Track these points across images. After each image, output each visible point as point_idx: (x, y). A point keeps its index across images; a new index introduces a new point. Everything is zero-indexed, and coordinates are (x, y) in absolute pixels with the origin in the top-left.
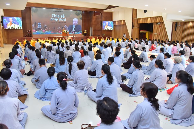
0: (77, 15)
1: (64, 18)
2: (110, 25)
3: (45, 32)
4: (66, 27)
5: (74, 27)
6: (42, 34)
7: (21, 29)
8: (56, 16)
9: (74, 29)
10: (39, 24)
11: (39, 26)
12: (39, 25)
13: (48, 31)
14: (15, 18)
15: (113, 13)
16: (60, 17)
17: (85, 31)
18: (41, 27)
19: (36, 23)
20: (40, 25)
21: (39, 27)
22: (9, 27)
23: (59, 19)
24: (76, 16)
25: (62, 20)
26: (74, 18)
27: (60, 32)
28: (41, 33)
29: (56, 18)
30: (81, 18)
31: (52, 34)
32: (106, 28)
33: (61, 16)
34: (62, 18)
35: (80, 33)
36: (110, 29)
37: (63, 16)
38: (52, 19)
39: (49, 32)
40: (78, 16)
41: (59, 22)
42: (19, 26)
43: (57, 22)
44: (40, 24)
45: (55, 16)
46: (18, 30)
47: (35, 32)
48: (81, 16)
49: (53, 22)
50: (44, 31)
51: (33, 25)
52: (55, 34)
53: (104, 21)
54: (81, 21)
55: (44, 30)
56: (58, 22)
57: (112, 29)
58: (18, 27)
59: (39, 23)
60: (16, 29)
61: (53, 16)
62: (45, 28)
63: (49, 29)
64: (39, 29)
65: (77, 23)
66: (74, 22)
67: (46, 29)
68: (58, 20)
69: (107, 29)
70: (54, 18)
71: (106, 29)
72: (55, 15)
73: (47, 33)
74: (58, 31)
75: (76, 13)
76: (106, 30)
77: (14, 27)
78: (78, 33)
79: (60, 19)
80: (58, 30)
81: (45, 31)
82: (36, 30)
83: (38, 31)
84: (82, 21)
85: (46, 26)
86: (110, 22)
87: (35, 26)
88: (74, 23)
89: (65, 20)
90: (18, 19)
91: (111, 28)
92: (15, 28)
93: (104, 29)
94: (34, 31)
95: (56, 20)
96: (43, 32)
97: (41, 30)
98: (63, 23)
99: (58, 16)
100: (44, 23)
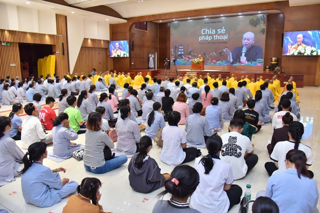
0: (254, 23)
1: (223, 35)
2: (310, 42)
3: (188, 61)
4: (227, 51)
5: (244, 50)
6: (183, 64)
7: (127, 57)
8: (210, 32)
9: (243, 54)
10: (180, 47)
12: (180, 50)
14: (121, 41)
16: (217, 32)
17: (274, 59)
18: (182, 53)
19: (176, 47)
20: (182, 50)
21: (180, 53)
22: (114, 54)
23: (215, 36)
24: (250, 27)
25: (221, 38)
26: (244, 33)
27: (214, 61)
29: (209, 35)
30: (263, 31)
33: (218, 30)
34: (221, 34)
35: (259, 65)
36: (308, 53)
37: (223, 31)
38: (201, 39)
40: (255, 26)
41: (213, 42)
42: (125, 53)
43: (209, 43)
44: (182, 47)
45: (207, 31)
46: (124, 58)
48: (263, 26)
49: (203, 43)
50: (188, 59)
51: (172, 50)
54: (263, 37)
55: (188, 57)
57: (314, 54)
58: (124, 55)
59: (181, 46)
60: (122, 58)
61: (204, 32)
62: (190, 54)
64: (181, 55)
65: (251, 42)
66: (246, 41)
67: (190, 57)
68: (213, 38)
69: (299, 53)
70: (205, 35)
72: (206, 31)
75: (250, 21)
76: (293, 56)
77: (119, 55)
78: (252, 65)
79: (216, 37)
80: (211, 57)
81: (190, 59)
85: (191, 51)
86: (310, 32)
87: (175, 52)
88: (244, 42)
89: (225, 37)
90: (124, 43)
91: (314, 49)
92: (121, 56)
95: (209, 38)
96: (185, 61)
97: (182, 58)
98: (221, 43)
99: (212, 31)
100: (188, 46)
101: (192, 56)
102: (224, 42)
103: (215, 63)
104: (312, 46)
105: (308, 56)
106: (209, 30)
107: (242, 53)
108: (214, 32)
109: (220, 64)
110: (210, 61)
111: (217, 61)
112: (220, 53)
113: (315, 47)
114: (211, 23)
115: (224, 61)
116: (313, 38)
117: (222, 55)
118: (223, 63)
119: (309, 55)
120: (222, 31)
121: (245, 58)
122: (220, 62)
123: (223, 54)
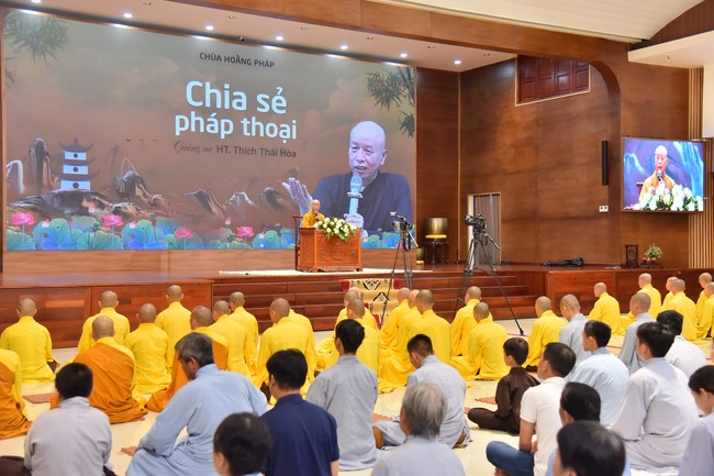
0: (383, 93)
1: (279, 120)
2: (679, 172)
3: (118, 229)
4: (295, 189)
5: (356, 188)
6: (91, 247)
8: (223, 98)
9: (354, 204)
10: (69, 156)
11: (69, 177)
12: (68, 170)
13: (144, 223)
15: (700, 71)
16: (252, 103)
17: (437, 223)
18: (85, 186)
19: (41, 153)
20: (83, 170)
21: (67, 186)
23: (245, 122)
24: (371, 102)
25: (269, 131)
26: (354, 122)
27: (247, 231)
28: (82, 243)
29: (223, 114)
30: (408, 123)
31: (180, 247)
32: (646, 200)
33: (260, 98)
36: (677, 206)
37: (279, 103)
38: (183, 125)
39: (159, 231)
40: (386, 101)
41: (238, 147)
43: (223, 148)
44: (82, 156)
45: (213, 96)
47: (28, 229)
48: (407, 106)
49: (194, 144)
50: (115, 219)
51: (13, 168)
52: (206, 245)
53: (635, 143)
54: (410, 144)
55: (117, 212)
56: (239, 150)
57: (691, 207)
59: (76, 149)
61: (198, 94)
62: (127, 193)
63: (154, 205)
64: (74, 201)
65: (376, 158)
66: (360, 154)
67: (130, 208)
68: (238, 127)
69: (661, 204)
70: (204, 112)
71: (653, 207)
72: (209, 91)
73: (138, 240)
74: (233, 227)
75: (371, 83)
76: (646, 213)
79: (250, 127)
80: (231, 212)
81: (127, 217)
82: (42, 211)
83: (58, 222)
84: (412, 142)
85: (132, 183)
86: (678, 146)
87: (35, 178)
88: (356, 157)
89: (289, 132)
91: (689, 194)
93: (636, 207)
94: (25, 217)
95: (221, 128)
96: (102, 232)
97: (84, 212)
98: (274, 153)
99: (232, 98)
100: (115, 150)
101: (139, 204)
102: (284, 153)
103: (249, 240)
104: (684, 187)
105: (677, 214)
106: (222, 90)
107: (349, 199)
108: (244, 100)
109: (269, 246)
110: (230, 232)
111: (256, 231)
112: (271, 196)
113: (691, 189)
114: (228, 59)
115: (285, 231)
116: (684, 163)
117: (278, 207)
118: (283, 242)
119: (681, 209)
120: (274, 104)
121: (361, 219)
122: (272, 234)
123: (280, 200)
